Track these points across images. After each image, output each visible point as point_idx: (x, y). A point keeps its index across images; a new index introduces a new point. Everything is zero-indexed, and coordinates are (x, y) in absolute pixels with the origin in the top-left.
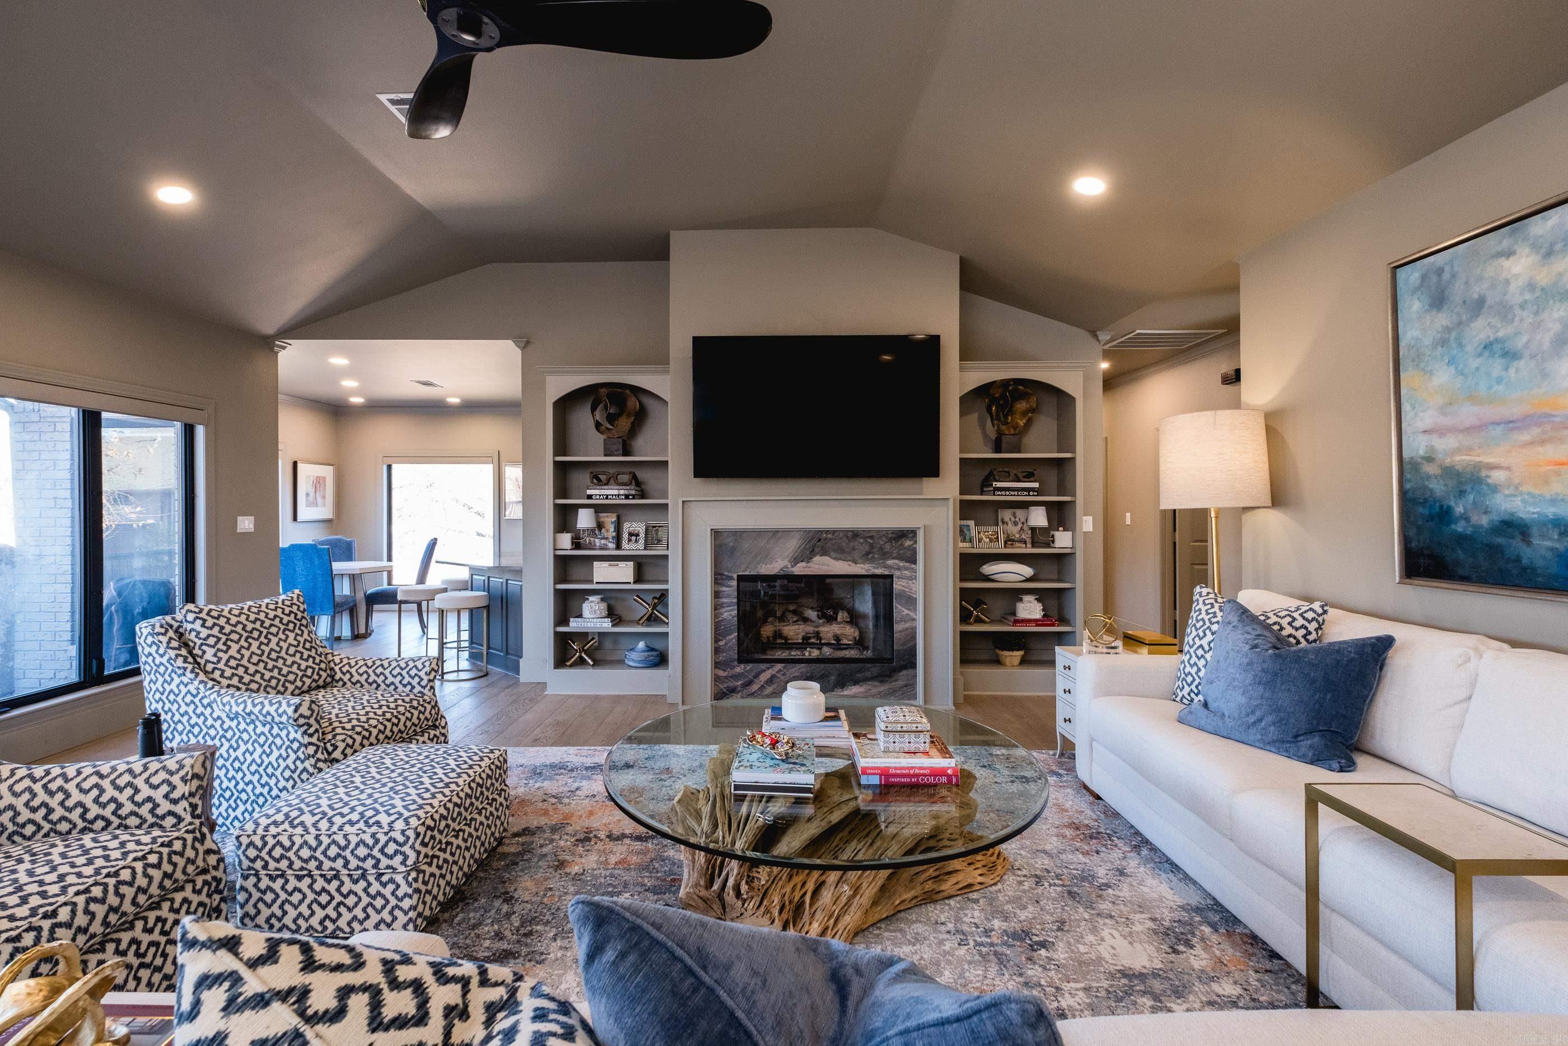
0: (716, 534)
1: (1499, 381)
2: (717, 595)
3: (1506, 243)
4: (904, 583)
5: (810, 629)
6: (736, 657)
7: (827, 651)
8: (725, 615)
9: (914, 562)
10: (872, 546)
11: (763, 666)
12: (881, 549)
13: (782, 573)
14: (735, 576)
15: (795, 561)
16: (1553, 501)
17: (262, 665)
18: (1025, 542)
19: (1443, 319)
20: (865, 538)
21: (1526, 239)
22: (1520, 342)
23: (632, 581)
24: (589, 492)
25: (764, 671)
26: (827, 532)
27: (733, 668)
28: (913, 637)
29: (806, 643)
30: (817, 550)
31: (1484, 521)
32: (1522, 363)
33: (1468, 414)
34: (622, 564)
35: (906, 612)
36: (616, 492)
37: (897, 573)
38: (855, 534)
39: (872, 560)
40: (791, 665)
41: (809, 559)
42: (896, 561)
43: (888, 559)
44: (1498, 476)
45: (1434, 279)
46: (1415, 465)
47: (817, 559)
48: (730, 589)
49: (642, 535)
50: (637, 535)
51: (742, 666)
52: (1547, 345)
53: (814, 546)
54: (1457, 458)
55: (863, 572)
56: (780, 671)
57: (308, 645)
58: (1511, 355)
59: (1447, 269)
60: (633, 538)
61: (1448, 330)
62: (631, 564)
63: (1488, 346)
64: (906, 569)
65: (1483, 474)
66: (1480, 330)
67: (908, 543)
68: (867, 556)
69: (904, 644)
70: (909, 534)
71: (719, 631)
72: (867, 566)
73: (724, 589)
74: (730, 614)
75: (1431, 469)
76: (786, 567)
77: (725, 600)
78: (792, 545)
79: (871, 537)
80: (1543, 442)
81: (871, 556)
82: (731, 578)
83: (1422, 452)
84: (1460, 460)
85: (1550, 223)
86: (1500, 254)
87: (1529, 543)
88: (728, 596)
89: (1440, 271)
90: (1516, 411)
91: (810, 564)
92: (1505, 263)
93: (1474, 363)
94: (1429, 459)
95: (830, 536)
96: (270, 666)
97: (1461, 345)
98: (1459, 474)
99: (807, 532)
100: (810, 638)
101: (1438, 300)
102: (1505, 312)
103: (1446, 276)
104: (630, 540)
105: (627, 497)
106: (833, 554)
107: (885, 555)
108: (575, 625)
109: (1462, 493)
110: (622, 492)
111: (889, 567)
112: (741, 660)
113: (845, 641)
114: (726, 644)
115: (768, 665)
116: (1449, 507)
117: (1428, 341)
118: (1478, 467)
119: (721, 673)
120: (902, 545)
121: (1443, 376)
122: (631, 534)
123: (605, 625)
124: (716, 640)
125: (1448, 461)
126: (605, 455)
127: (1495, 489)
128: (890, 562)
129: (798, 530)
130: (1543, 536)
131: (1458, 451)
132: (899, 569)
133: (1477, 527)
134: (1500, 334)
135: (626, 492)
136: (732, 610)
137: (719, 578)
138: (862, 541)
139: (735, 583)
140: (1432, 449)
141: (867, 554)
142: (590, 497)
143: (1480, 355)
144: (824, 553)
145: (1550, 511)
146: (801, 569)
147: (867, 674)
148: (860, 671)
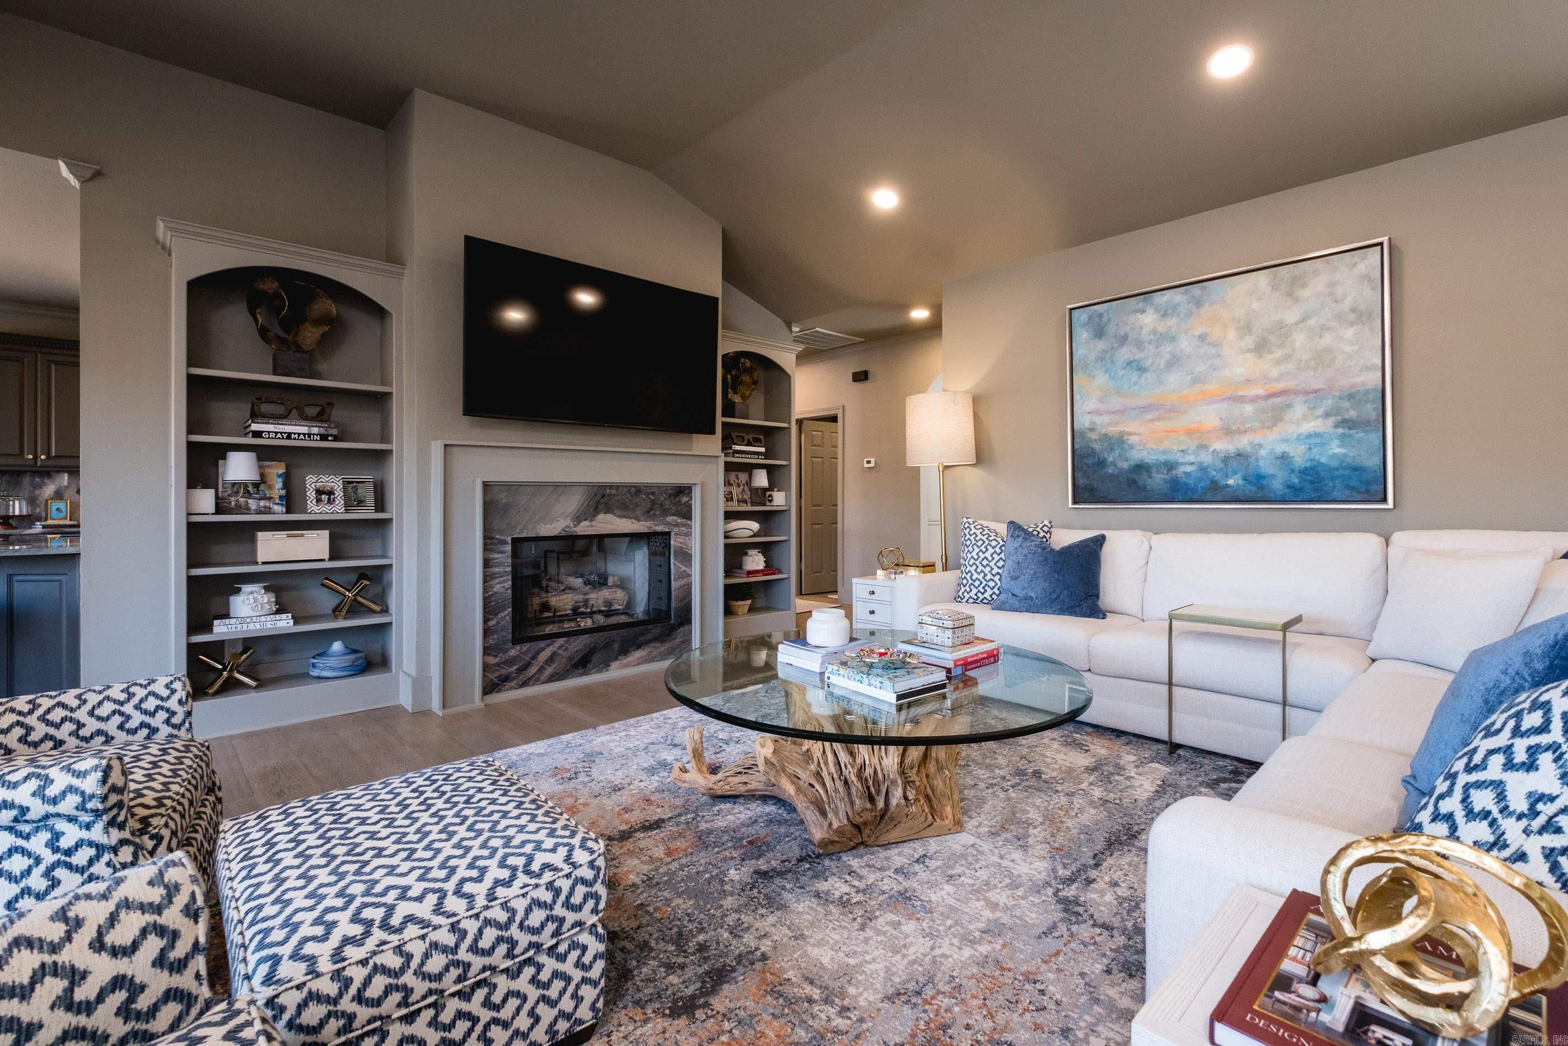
0: (487, 486)
1: (1135, 384)
2: (487, 563)
3: (1140, 305)
4: (681, 539)
5: (580, 597)
6: (510, 637)
7: (601, 619)
8: (497, 588)
9: (690, 518)
10: (653, 503)
11: (542, 644)
12: (661, 505)
13: (564, 534)
14: (509, 540)
15: (578, 519)
16: (1164, 452)
18: (746, 502)
19: (1101, 345)
20: (647, 494)
21: (1152, 304)
22: (1148, 363)
23: (326, 556)
24: (255, 427)
25: (543, 649)
26: (611, 487)
27: (506, 651)
28: (690, 594)
29: (576, 612)
30: (601, 507)
31: (1125, 465)
32: (1148, 375)
33: (1117, 403)
34: (311, 534)
35: (684, 568)
36: (304, 430)
37: (676, 529)
38: (638, 490)
39: (653, 518)
40: (573, 639)
41: (592, 517)
42: (675, 518)
43: (667, 515)
44: (1133, 439)
45: (1097, 320)
46: (1083, 433)
47: (601, 517)
48: (504, 557)
49: (339, 493)
50: (330, 493)
51: (518, 647)
52: (1162, 366)
53: (598, 503)
54: (1110, 429)
55: (646, 530)
56: (562, 646)
58: (1142, 370)
59: (1105, 315)
60: (324, 497)
61: (1105, 351)
62: (326, 533)
63: (1129, 363)
64: (684, 525)
65: (1125, 438)
66: (1125, 353)
67: (685, 499)
68: (649, 513)
69: (682, 601)
70: (686, 490)
71: (489, 610)
72: (649, 524)
73: (496, 556)
74: (503, 586)
75: (1093, 436)
76: (568, 527)
77: (497, 570)
78: (573, 502)
79: (653, 493)
80: (1159, 420)
81: (652, 512)
82: (504, 542)
83: (1087, 425)
84: (1112, 430)
85: (1165, 298)
86: (1137, 311)
87: (1150, 477)
88: (500, 565)
89: (1101, 315)
90: (1142, 402)
91: (593, 523)
92: (1140, 316)
93: (1121, 373)
94: (1092, 430)
95: (613, 491)
97: (1112, 361)
98: (1110, 438)
99: (588, 487)
100: (579, 607)
101: (1100, 333)
102: (1139, 344)
103: (1105, 319)
104: (319, 501)
105: (324, 438)
106: (617, 512)
107: (666, 512)
108: (221, 629)
109: (1112, 450)
110: (315, 430)
111: (669, 524)
112: (516, 641)
113: (616, 607)
114: (498, 623)
115: (548, 642)
116: (1104, 458)
117: (1092, 358)
118: (1122, 434)
119: (492, 660)
120: (679, 501)
121: (1101, 379)
122: (319, 492)
123: (282, 624)
124: (486, 621)
125: (1104, 431)
126: (275, 373)
127: (1132, 447)
128: (668, 519)
129: (580, 484)
130: (1158, 472)
131: (1109, 424)
132: (677, 525)
133: (1121, 470)
134: (1137, 357)
135: (323, 431)
136: (505, 582)
137: (489, 542)
138: (644, 497)
139: (508, 548)
140: (1094, 423)
141: (649, 511)
142: (258, 434)
143: (1125, 368)
144: (608, 510)
145: (1162, 458)
146: (584, 528)
147: (649, 636)
148: (642, 634)
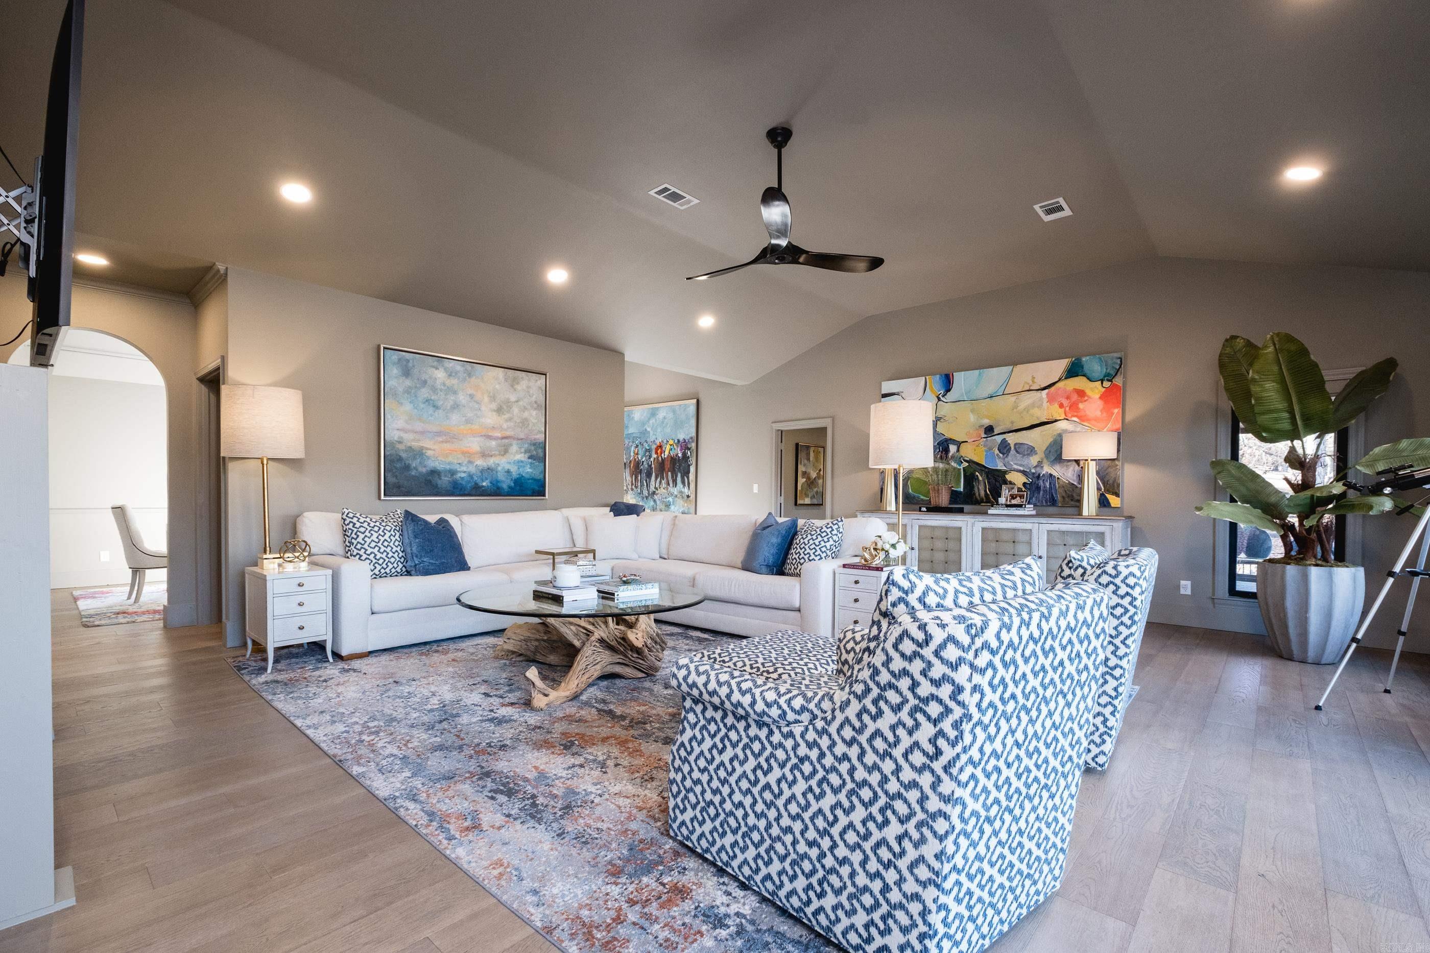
1: (431, 415)
3: (435, 363)
16: (449, 464)
19: (408, 383)
21: (443, 366)
22: (440, 403)
31: (424, 470)
32: (440, 411)
33: (419, 426)
44: (429, 453)
45: (405, 363)
46: (392, 444)
52: (449, 408)
54: (413, 444)
58: (436, 407)
59: (411, 361)
61: (410, 387)
63: (427, 401)
65: (424, 451)
66: (424, 393)
75: (401, 447)
80: (446, 442)
83: (396, 438)
84: (415, 445)
85: (451, 365)
86: (433, 367)
87: (440, 479)
89: (408, 361)
90: (435, 429)
92: (436, 372)
93: (422, 406)
94: (400, 442)
97: (416, 396)
98: (414, 450)
101: (407, 373)
102: (434, 389)
103: (410, 364)
109: (414, 458)
116: (409, 464)
117: (401, 389)
118: (422, 448)
121: (408, 407)
125: (409, 444)
127: (428, 458)
130: (446, 476)
131: (414, 440)
133: (420, 473)
134: (433, 398)
140: (402, 438)
143: (424, 403)
145: (448, 467)
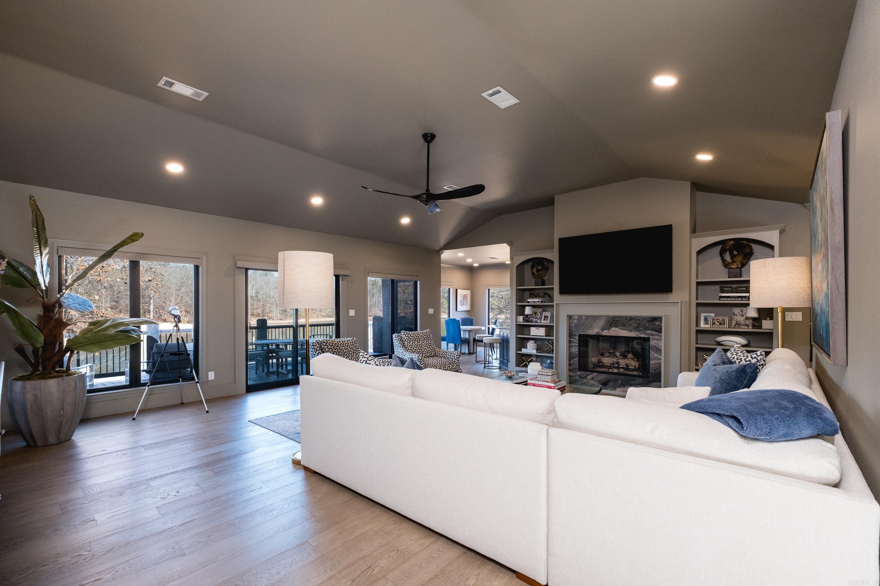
0: (569, 317)
2: (570, 342)
4: (655, 342)
5: (615, 360)
6: (577, 368)
7: (621, 370)
8: (573, 350)
9: (661, 332)
10: (639, 324)
11: (589, 373)
12: (644, 325)
13: (597, 334)
14: (577, 334)
15: (603, 329)
17: (417, 348)
18: (748, 326)
20: (636, 320)
23: (544, 335)
24: (528, 300)
25: (589, 375)
26: (618, 317)
27: (576, 372)
28: (660, 368)
29: (612, 366)
30: (613, 325)
34: (541, 328)
35: (656, 355)
36: (538, 300)
37: (652, 337)
38: (631, 318)
39: (639, 331)
40: (600, 374)
41: (609, 329)
42: (651, 331)
43: (647, 330)
47: (613, 329)
48: (576, 340)
49: (549, 317)
50: (548, 317)
51: (580, 372)
53: (611, 323)
55: (635, 336)
56: (595, 376)
57: (429, 344)
60: (546, 318)
62: (544, 328)
64: (656, 335)
67: (657, 323)
68: (636, 329)
69: (656, 370)
70: (659, 319)
71: (571, 357)
72: (637, 333)
73: (573, 340)
74: (575, 350)
76: (599, 332)
77: (573, 344)
78: (601, 323)
79: (639, 320)
81: (638, 328)
82: (576, 335)
88: (574, 343)
91: (609, 331)
95: (619, 319)
96: (419, 348)
99: (608, 317)
100: (614, 364)
104: (544, 319)
105: (542, 302)
106: (620, 327)
107: (646, 328)
108: (524, 351)
110: (540, 300)
111: (648, 334)
112: (579, 370)
113: (631, 367)
114: (573, 362)
115: (591, 373)
119: (571, 374)
120: (654, 324)
122: (545, 317)
123: (534, 352)
124: (570, 361)
126: (535, 286)
128: (648, 332)
129: (604, 316)
132: (653, 335)
135: (542, 300)
136: (576, 348)
137: (571, 335)
138: (634, 321)
139: (577, 337)
141: (637, 327)
142: (528, 302)
144: (616, 326)
146: (605, 333)
147: (636, 382)
148: (632, 380)
